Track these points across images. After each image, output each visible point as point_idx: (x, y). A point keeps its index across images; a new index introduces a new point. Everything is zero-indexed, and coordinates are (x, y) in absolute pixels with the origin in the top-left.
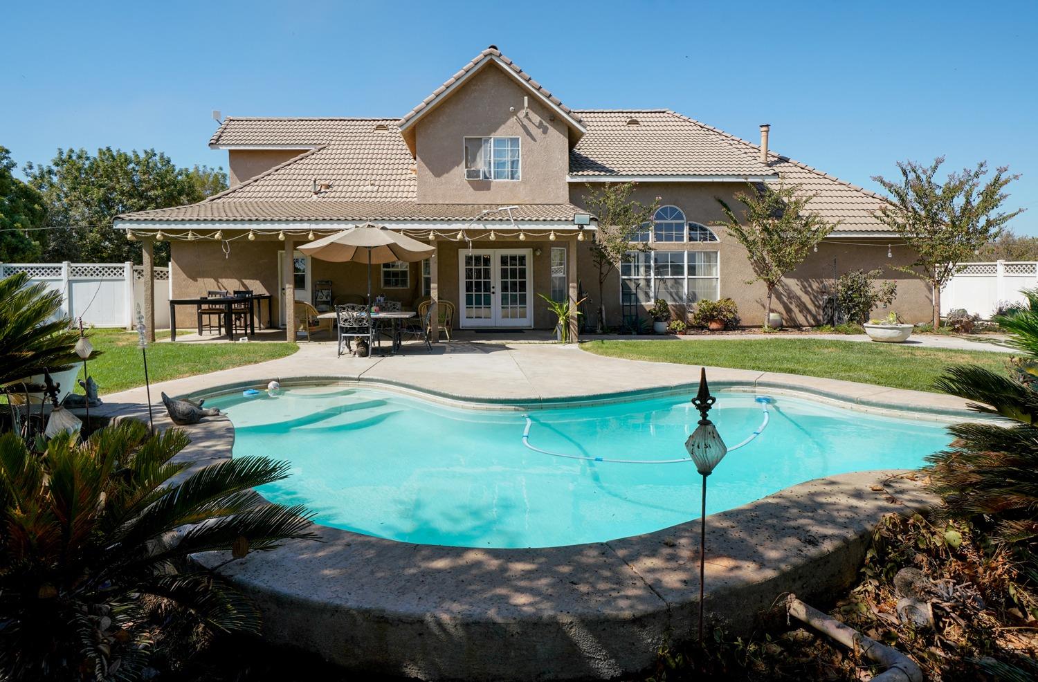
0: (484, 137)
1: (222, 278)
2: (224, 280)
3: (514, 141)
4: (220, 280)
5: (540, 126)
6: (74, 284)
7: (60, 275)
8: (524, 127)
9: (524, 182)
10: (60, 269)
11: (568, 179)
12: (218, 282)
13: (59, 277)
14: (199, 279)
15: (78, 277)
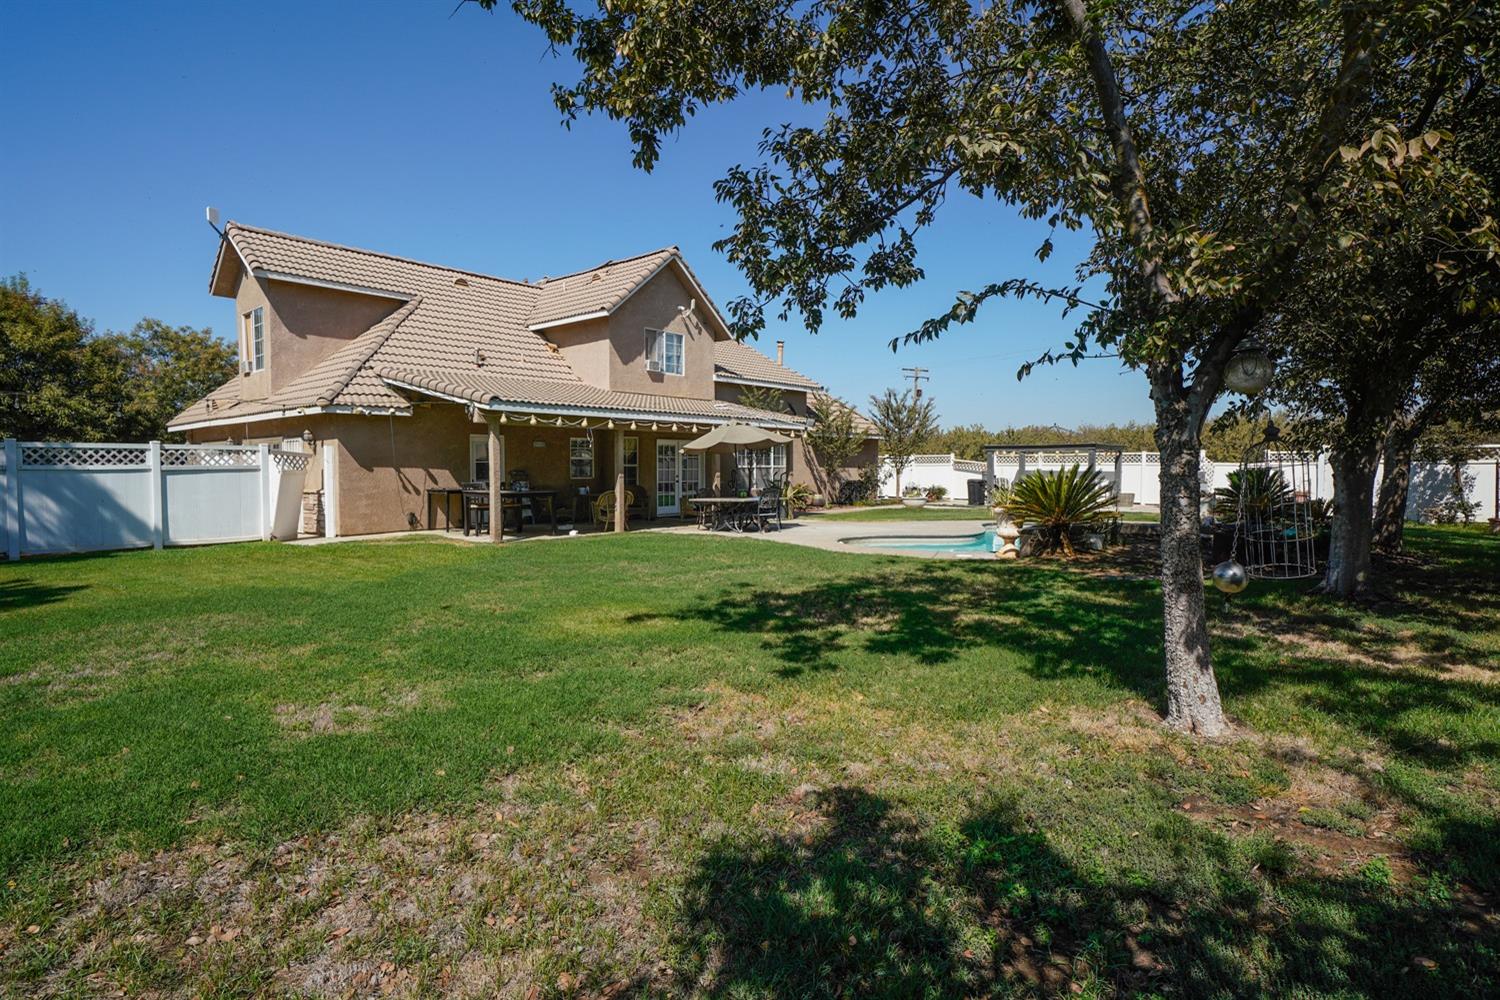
0: (659, 330)
1: (404, 467)
2: (407, 470)
3: (680, 338)
4: (402, 470)
5: (697, 327)
6: (169, 477)
7: (142, 461)
8: (687, 326)
9: (686, 377)
10: (142, 452)
11: (715, 378)
12: (399, 472)
13: (141, 466)
14: (375, 469)
15: (177, 466)
